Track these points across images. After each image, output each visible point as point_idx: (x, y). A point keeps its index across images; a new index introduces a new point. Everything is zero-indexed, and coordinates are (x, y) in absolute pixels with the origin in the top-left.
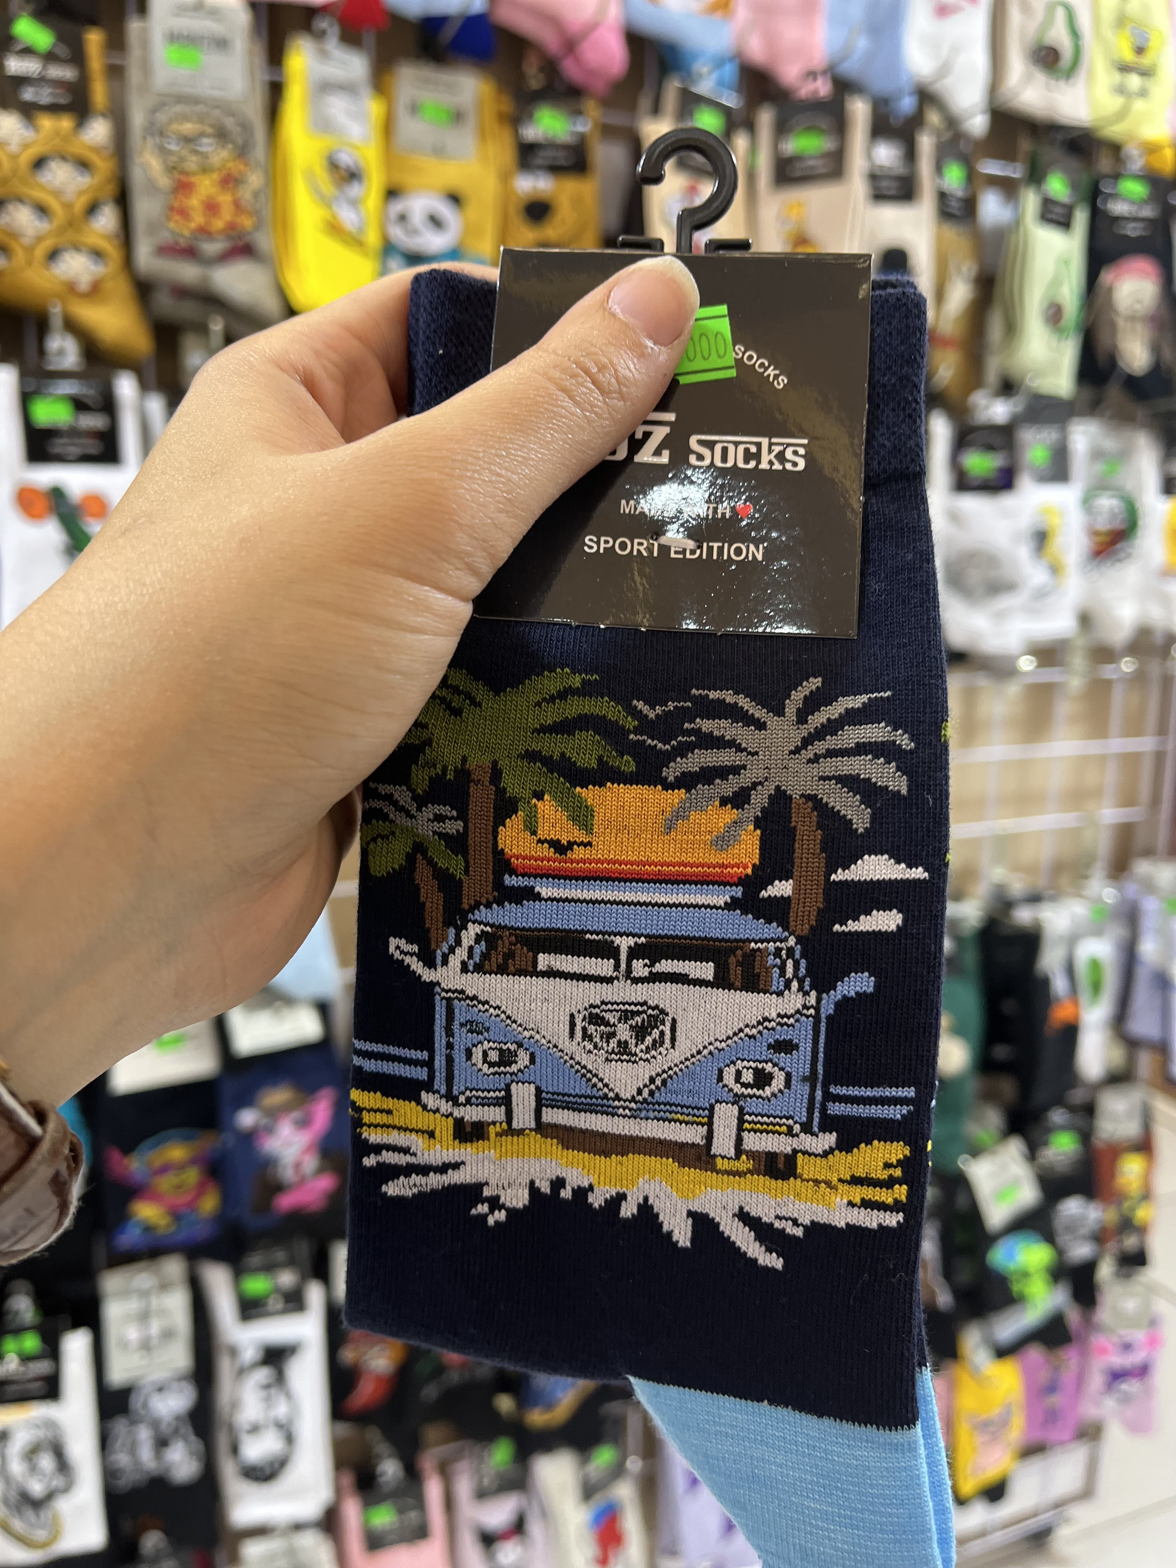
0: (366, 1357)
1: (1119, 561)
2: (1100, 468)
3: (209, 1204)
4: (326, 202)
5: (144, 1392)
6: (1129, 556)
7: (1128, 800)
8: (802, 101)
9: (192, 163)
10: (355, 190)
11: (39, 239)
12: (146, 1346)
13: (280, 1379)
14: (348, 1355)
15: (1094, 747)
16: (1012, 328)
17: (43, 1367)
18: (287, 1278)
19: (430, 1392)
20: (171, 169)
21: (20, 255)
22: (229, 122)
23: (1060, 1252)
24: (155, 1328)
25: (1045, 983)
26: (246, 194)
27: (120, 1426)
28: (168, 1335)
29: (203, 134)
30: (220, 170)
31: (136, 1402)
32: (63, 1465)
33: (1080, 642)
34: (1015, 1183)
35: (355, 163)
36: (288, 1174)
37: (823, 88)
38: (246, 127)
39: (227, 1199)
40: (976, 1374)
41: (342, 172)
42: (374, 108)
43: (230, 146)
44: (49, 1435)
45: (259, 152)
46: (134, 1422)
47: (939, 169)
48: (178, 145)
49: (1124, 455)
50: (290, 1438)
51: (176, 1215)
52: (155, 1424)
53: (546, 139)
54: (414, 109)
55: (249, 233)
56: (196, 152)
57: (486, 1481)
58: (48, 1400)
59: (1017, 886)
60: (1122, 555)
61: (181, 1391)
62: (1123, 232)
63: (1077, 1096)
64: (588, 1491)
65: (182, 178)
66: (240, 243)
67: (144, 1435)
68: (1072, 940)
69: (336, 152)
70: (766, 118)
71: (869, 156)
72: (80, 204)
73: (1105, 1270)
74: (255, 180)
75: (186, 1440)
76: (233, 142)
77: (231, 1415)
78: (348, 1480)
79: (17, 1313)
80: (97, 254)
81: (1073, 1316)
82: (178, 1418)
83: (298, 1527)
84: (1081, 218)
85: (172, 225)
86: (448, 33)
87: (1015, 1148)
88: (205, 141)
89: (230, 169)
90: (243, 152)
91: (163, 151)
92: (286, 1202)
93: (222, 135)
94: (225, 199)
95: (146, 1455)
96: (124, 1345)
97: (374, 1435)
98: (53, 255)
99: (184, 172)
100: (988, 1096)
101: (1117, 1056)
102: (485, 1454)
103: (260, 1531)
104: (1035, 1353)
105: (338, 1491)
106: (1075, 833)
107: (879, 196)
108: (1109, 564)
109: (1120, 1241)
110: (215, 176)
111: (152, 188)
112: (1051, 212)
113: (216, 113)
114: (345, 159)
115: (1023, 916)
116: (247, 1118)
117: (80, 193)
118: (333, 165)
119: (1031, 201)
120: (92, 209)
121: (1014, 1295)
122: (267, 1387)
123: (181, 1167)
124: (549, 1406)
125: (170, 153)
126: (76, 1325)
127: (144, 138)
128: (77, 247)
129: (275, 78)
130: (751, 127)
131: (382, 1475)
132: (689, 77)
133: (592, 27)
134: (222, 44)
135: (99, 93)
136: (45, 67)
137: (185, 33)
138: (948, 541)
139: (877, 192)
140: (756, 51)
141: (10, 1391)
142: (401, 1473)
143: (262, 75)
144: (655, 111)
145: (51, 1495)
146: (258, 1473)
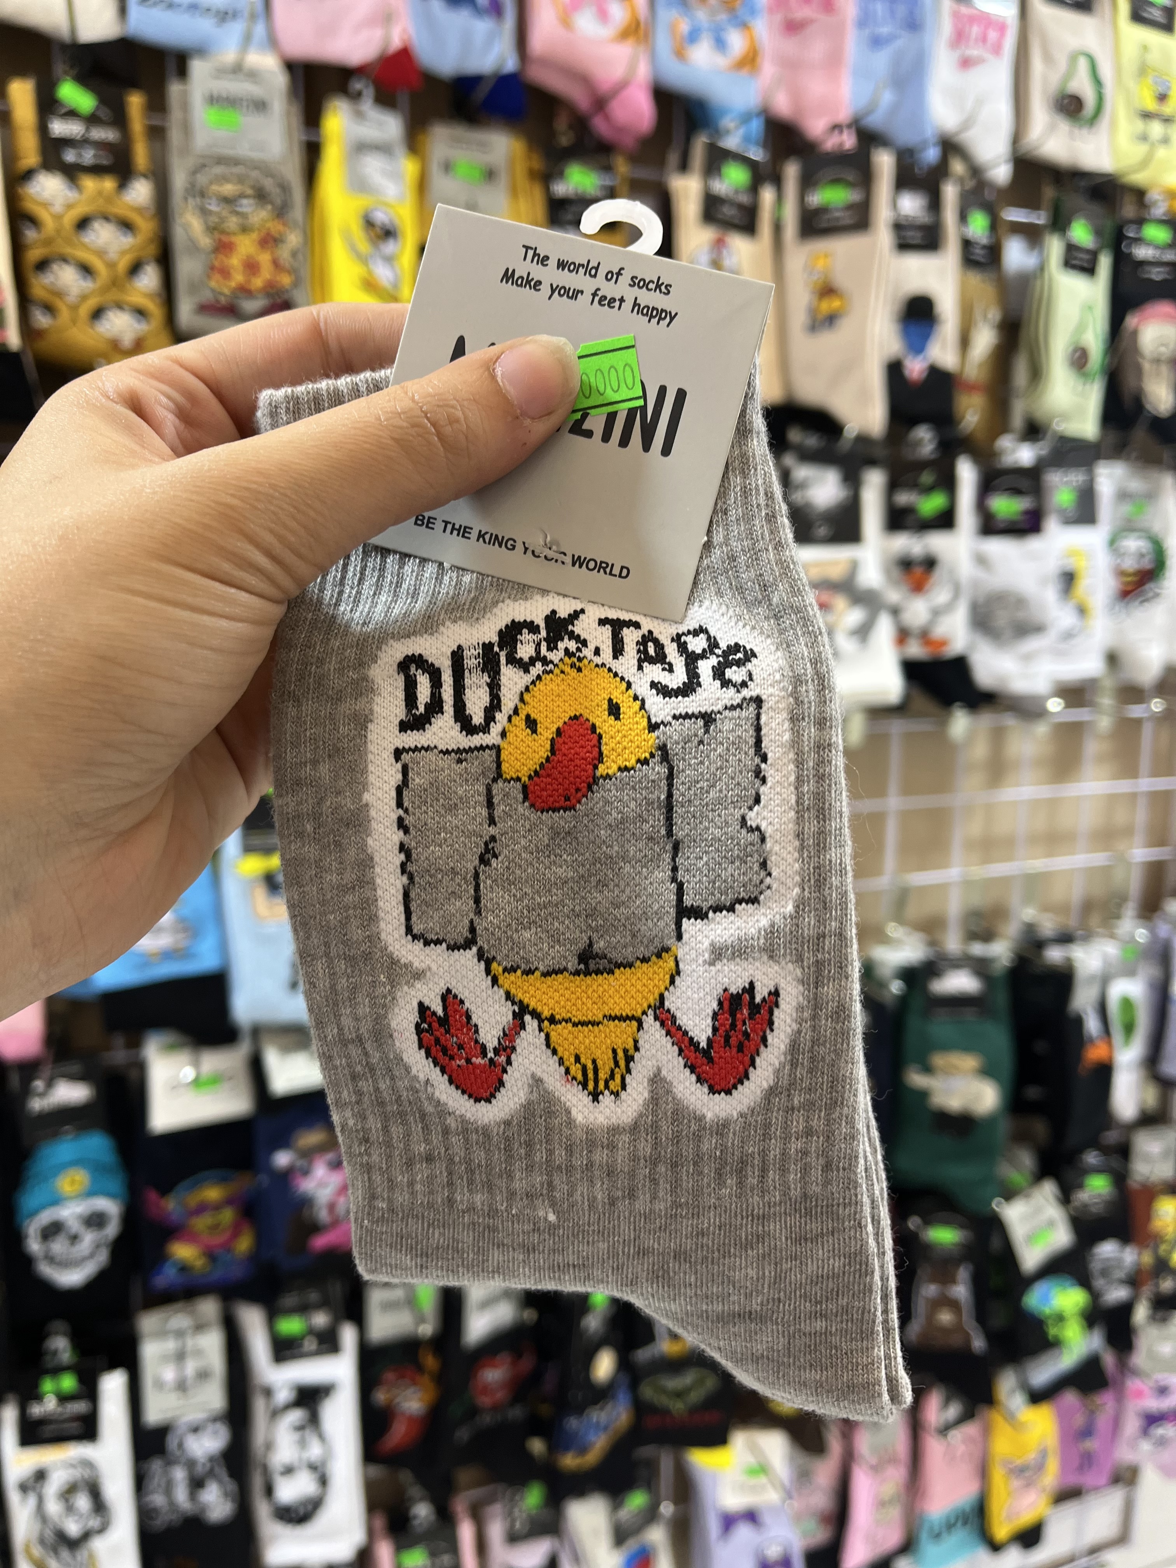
0: (397, 1400)
1: (1147, 600)
2: (1127, 509)
3: (244, 1244)
4: (363, 259)
5: (179, 1432)
6: (1157, 595)
7: (1158, 838)
8: (827, 154)
9: (233, 223)
10: (390, 247)
11: (84, 298)
12: (181, 1386)
13: (314, 1420)
14: (381, 1396)
15: (1124, 786)
16: (1037, 373)
17: (80, 1407)
18: (320, 1319)
19: (463, 1434)
20: (211, 229)
21: (65, 314)
22: (268, 184)
23: (1095, 1295)
24: (191, 1367)
25: (1078, 1022)
26: (284, 253)
27: (156, 1466)
28: (203, 1375)
29: (242, 196)
30: (259, 230)
31: (172, 1443)
32: (99, 1505)
33: (1108, 683)
34: (1051, 1224)
35: (391, 221)
36: (323, 1215)
37: (848, 141)
38: (285, 188)
39: (260, 1239)
40: (1011, 1418)
41: (378, 230)
42: (409, 167)
43: (269, 207)
44: (86, 1475)
45: (298, 212)
46: (170, 1463)
47: (963, 218)
48: (218, 205)
49: (1151, 496)
50: (323, 1481)
51: (211, 1255)
52: (191, 1464)
53: (576, 194)
54: (447, 167)
55: (287, 291)
56: (237, 213)
57: (518, 1525)
58: (84, 1441)
59: (1048, 926)
60: (1151, 594)
61: (215, 1433)
62: (1146, 276)
63: (1111, 1137)
64: (620, 1536)
65: (225, 238)
66: (279, 301)
67: (179, 1475)
68: (1105, 980)
69: (372, 211)
70: (792, 171)
71: (894, 205)
72: (123, 264)
73: (1141, 1313)
74: (293, 239)
75: (220, 1482)
76: (272, 203)
77: (265, 1456)
78: (379, 1523)
79: (55, 1353)
80: (140, 313)
81: (1109, 1360)
82: (212, 1459)
84: (1105, 263)
85: (213, 284)
86: (482, 93)
87: (1048, 1189)
88: (245, 202)
89: (269, 229)
90: (281, 212)
91: (204, 212)
92: (320, 1242)
93: (261, 196)
94: (264, 259)
95: (181, 1495)
96: (159, 1385)
97: (406, 1476)
98: (97, 314)
99: (223, 232)
100: (1020, 1137)
101: (1151, 1097)
102: (517, 1498)
104: (1070, 1398)
105: (371, 1533)
106: (1106, 871)
107: (904, 246)
108: (1137, 603)
109: (1157, 1285)
110: (255, 236)
111: (194, 248)
112: (1075, 258)
113: (255, 174)
114: (380, 217)
115: (1054, 955)
116: (282, 1159)
117: (123, 253)
118: (369, 223)
119: (1055, 247)
120: (135, 269)
121: (1050, 1338)
122: (300, 1428)
123: (217, 1207)
124: (583, 1450)
125: (210, 213)
126: (112, 1366)
127: (186, 199)
128: (120, 306)
129: (313, 139)
130: (777, 181)
131: (415, 1517)
132: (717, 132)
133: (622, 86)
134: (260, 106)
135: (141, 154)
136: (87, 129)
137: (224, 95)
138: (975, 584)
139: (902, 241)
140: (782, 106)
141: (48, 1430)
142: (433, 1518)
143: (300, 136)
144: (684, 166)
145: (86, 1536)
146: (293, 1515)
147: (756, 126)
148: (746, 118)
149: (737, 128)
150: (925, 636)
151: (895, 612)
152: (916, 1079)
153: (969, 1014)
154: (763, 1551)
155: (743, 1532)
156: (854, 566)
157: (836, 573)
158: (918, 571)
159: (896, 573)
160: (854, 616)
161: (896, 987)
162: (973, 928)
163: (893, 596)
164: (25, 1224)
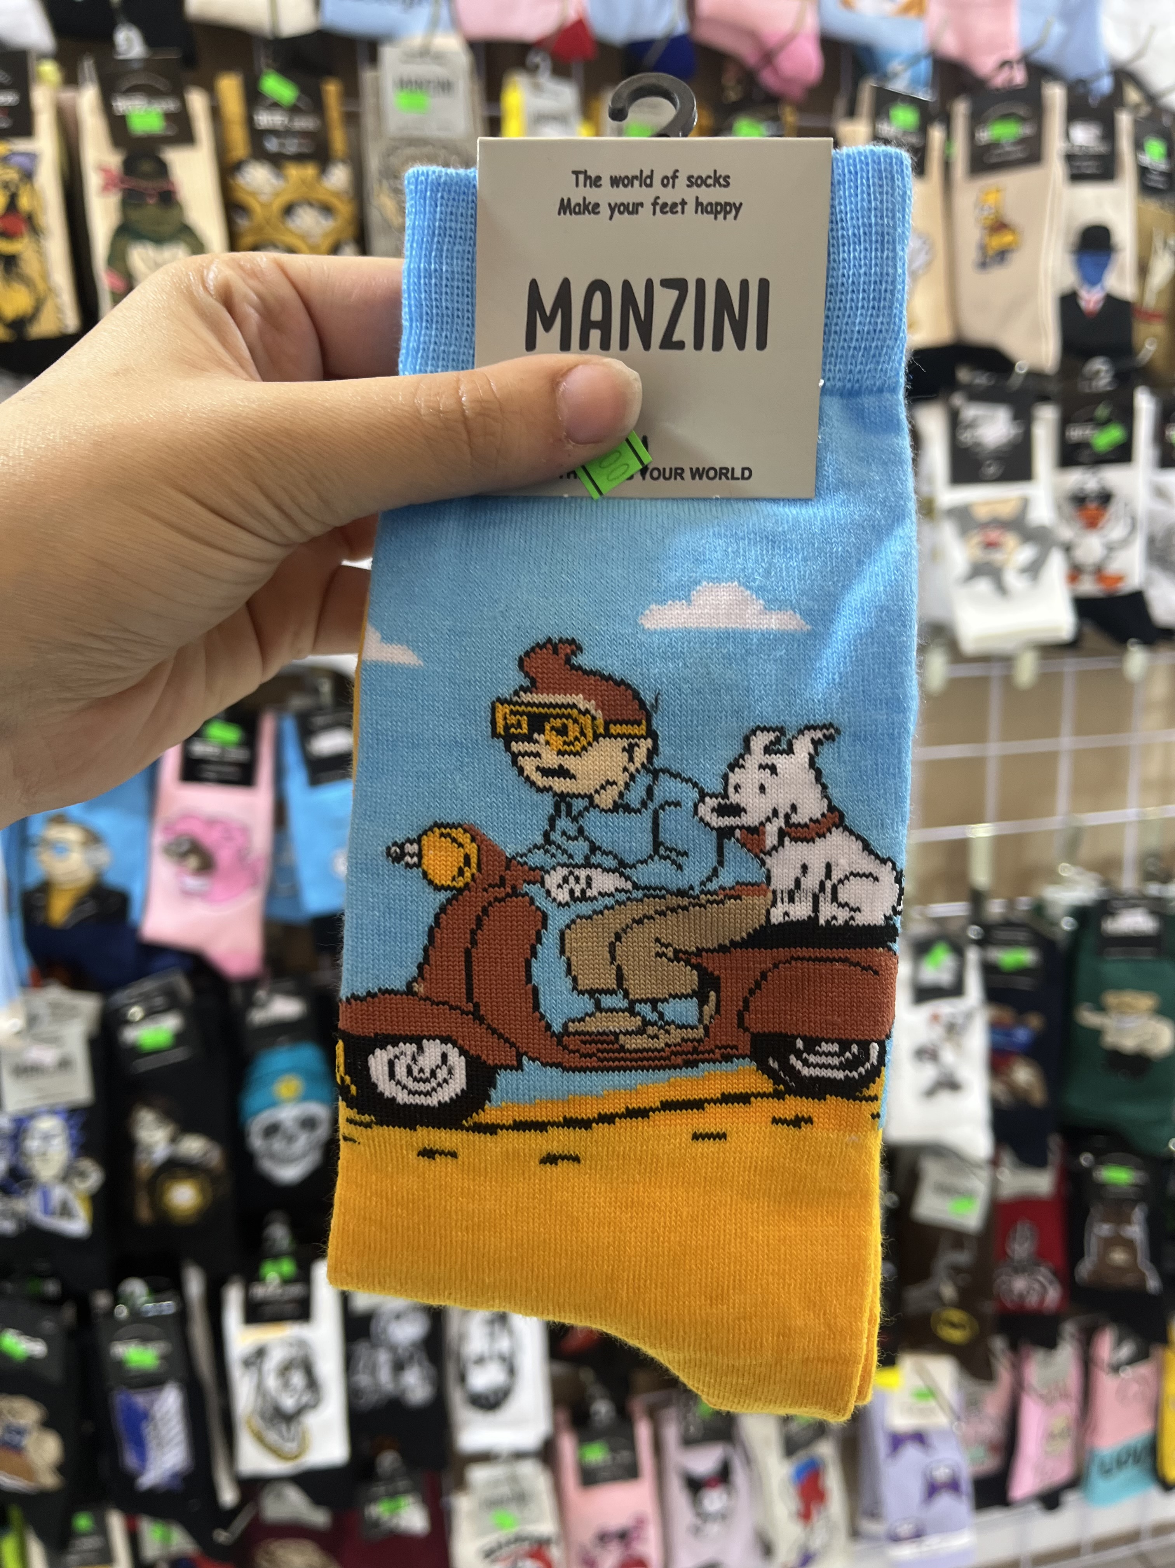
5: (384, 1318)
8: (998, 90)
17: (296, 1290)
27: (362, 1349)
31: (376, 1328)
32: (312, 1383)
37: (1018, 76)
44: (301, 1353)
46: (375, 1346)
47: (1139, 145)
50: (512, 1371)
52: (393, 1348)
57: (692, 1430)
58: (299, 1322)
61: (414, 1322)
64: (790, 1448)
67: (383, 1358)
70: (961, 109)
71: (1067, 136)
72: (323, 244)
75: (420, 1364)
77: (459, 1346)
78: (563, 1417)
79: (275, 1240)
82: (413, 1344)
83: (519, 1456)
91: (395, 190)
95: (385, 1376)
97: (587, 1375)
102: (692, 1403)
103: (485, 1457)
105: (556, 1426)
107: (1077, 177)
111: (386, 224)
113: (441, 151)
117: (325, 235)
120: (333, 248)
127: (380, 181)
129: (494, 114)
130: (946, 119)
131: (595, 1414)
132: (885, 77)
133: (790, 38)
134: (445, 86)
135: (338, 140)
136: (291, 120)
137: (413, 79)
138: (1152, 517)
139: (1075, 172)
140: (950, 46)
141: (269, 1310)
142: (613, 1414)
143: (481, 112)
144: (851, 113)
145: (300, 1411)
146: (484, 1401)
147: (925, 67)
148: (914, 60)
149: (905, 70)
150: (1099, 572)
151: (1068, 548)
152: (1089, 1018)
153: (1146, 954)
154: (931, 1472)
155: (911, 1453)
156: (1025, 504)
157: (1006, 511)
158: (1092, 506)
159: (1069, 509)
160: (1025, 554)
161: (1067, 924)
162: (1152, 869)
163: (1066, 533)
164: (249, 1121)
